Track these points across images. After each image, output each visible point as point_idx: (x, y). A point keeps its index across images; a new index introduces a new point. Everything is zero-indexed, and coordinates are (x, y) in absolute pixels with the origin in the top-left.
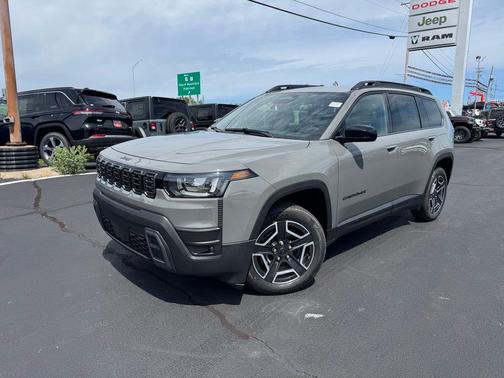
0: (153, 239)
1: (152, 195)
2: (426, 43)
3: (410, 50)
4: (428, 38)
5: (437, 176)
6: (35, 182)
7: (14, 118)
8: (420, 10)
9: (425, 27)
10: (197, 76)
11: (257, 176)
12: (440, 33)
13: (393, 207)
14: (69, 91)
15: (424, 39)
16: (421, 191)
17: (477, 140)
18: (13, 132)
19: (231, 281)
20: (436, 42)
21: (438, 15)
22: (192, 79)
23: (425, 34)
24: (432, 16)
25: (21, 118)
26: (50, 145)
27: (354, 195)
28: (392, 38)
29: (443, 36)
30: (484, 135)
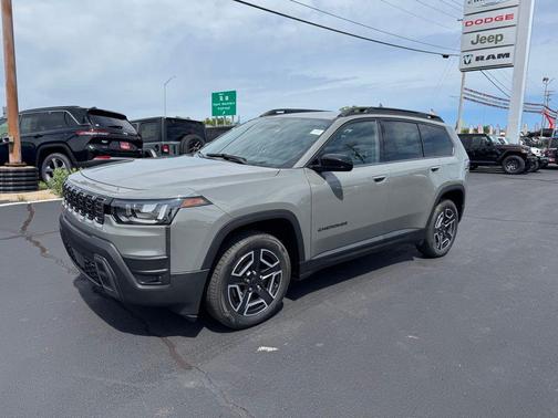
0: (101, 266)
1: (102, 221)
2: (481, 63)
3: (463, 71)
4: (482, 58)
5: (443, 209)
6: (29, 205)
7: (14, 137)
8: (474, 27)
9: (479, 45)
10: (232, 95)
11: (210, 203)
12: (496, 52)
13: (385, 241)
14: (73, 110)
15: (477, 59)
16: (422, 225)
17: (534, 172)
18: (12, 152)
19: (183, 313)
20: (492, 62)
21: (494, 33)
22: (227, 98)
23: (479, 53)
24: (487, 34)
25: (21, 138)
26: (53, 167)
27: (332, 227)
28: (446, 56)
29: (499, 56)
30: (543, 165)
